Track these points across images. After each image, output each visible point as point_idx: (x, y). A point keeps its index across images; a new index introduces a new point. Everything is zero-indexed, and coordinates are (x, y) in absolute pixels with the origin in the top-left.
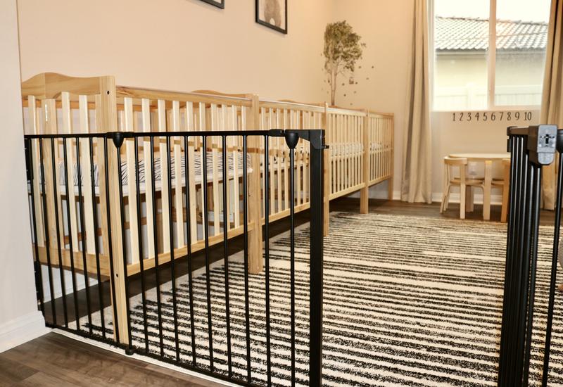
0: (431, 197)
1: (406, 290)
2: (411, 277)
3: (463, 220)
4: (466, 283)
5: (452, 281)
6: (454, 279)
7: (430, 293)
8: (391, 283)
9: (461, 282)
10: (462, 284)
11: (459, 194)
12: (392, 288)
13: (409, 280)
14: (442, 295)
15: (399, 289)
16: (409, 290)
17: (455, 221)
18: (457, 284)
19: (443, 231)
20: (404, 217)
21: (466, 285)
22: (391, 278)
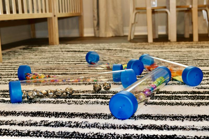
0: (123, 32)
1: (88, 126)
2: (100, 100)
3: (151, 43)
4: (191, 101)
5: (169, 101)
6: (169, 98)
7: (136, 128)
8: (64, 114)
9: (183, 101)
10: (186, 104)
11: (146, 27)
12: (62, 125)
13: (96, 106)
14: (160, 128)
15: (77, 125)
16: (95, 126)
17: (144, 43)
18: (177, 104)
19: (135, 51)
20: (93, 44)
21: (192, 104)
22: (66, 105)
